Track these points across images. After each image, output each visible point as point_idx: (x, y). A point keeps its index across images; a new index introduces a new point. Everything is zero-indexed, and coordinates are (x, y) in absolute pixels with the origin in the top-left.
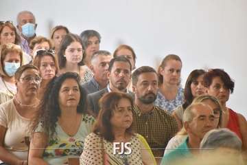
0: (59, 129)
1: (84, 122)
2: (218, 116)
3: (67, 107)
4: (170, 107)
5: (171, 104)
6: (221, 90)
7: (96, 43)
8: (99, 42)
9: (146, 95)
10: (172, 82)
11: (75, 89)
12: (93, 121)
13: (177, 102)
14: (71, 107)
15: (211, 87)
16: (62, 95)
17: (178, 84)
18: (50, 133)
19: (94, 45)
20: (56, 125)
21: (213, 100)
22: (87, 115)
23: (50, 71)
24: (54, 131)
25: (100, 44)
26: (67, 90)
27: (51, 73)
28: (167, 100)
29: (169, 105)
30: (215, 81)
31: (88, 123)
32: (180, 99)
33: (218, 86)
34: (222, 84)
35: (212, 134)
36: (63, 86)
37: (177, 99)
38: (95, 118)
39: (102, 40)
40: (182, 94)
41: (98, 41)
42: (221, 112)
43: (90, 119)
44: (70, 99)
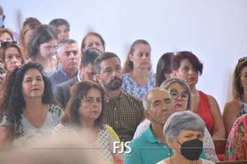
0: (24, 121)
1: (50, 113)
2: (186, 99)
3: (31, 97)
4: (141, 92)
5: (143, 89)
6: (190, 72)
7: (65, 32)
8: (69, 30)
9: (112, 81)
10: (142, 66)
11: (38, 79)
12: (60, 111)
13: (149, 87)
14: (35, 97)
15: (180, 69)
16: (25, 86)
17: (149, 69)
18: (16, 126)
19: (63, 34)
20: (21, 118)
21: (181, 83)
22: (53, 106)
23: (15, 62)
24: (19, 123)
25: (70, 33)
26: (30, 80)
27: (17, 64)
28: (139, 86)
29: (140, 90)
30: (183, 63)
31: (54, 114)
32: (152, 84)
33: (186, 69)
34: (190, 66)
35: (174, 117)
36: (26, 77)
37: (149, 84)
38: (62, 108)
39: (71, 28)
40: (154, 79)
41: (67, 30)
42: (190, 94)
43: (56, 109)
44: (34, 90)
